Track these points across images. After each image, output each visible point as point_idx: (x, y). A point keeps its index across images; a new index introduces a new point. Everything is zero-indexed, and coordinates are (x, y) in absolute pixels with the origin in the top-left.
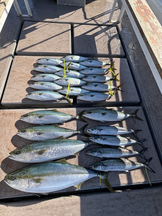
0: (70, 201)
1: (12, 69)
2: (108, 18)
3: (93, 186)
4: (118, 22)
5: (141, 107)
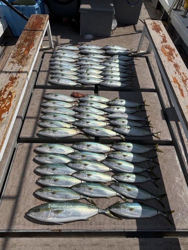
0: (90, 241)
1: (31, 102)
2: (137, 49)
3: (115, 228)
4: (148, 52)
5: (173, 146)
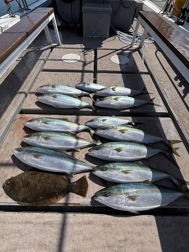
5: (170, 118)
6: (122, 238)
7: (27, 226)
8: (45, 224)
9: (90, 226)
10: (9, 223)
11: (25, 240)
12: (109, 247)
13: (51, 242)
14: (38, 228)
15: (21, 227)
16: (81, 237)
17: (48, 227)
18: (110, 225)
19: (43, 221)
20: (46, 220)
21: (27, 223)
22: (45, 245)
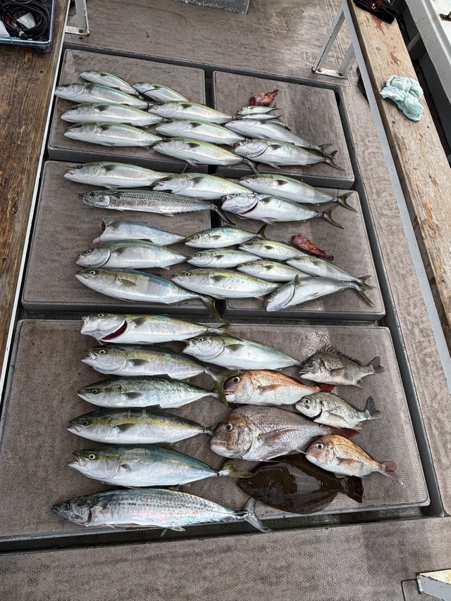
4: (341, 74)
5: (388, 328)
6: (283, 563)
7: (117, 566)
8: (150, 559)
9: (229, 554)
10: (83, 566)
11: (119, 588)
12: (262, 579)
13: (166, 585)
14: (140, 566)
15: (107, 569)
16: (217, 572)
17: (157, 563)
18: (263, 548)
19: (145, 556)
20: (152, 553)
21: (117, 562)
22: (158, 590)
